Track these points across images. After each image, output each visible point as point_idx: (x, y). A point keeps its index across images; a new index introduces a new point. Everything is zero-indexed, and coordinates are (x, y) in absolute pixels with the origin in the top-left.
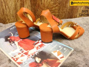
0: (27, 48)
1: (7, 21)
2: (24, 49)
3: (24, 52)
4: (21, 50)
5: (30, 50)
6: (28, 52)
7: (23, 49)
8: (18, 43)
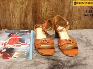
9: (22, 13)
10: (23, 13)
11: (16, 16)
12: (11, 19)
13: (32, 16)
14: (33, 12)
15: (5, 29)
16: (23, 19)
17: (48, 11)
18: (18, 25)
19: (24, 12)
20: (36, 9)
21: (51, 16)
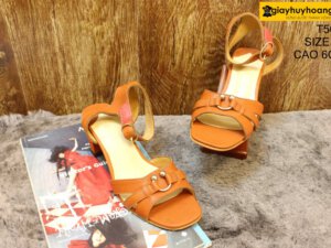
0: (89, 197)
1: (67, 106)
2: (82, 198)
3: (76, 206)
4: (74, 197)
5: (94, 205)
6: (87, 208)
7: (78, 196)
8: (78, 174)
9: (102, 54)
10: (105, 55)
11: (77, 65)
12: (57, 75)
13: (138, 65)
16: (103, 74)
19: (106, 51)
20: (153, 39)
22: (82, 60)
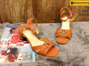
1: (13, 21)
3: (8, 43)
4: (9, 40)
6: (11, 44)
9: (22, 7)
10: (23, 7)
11: (16, 10)
12: (11, 13)
13: (32, 10)
14: (34, 6)
15: (6, 22)
16: (23, 12)
17: (48, 5)
18: (19, 18)
19: (24, 6)
20: (36, 3)
21: (51, 9)
22: (17, 9)
